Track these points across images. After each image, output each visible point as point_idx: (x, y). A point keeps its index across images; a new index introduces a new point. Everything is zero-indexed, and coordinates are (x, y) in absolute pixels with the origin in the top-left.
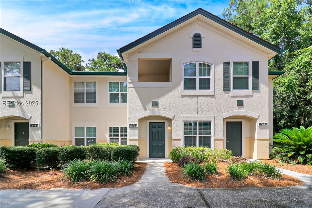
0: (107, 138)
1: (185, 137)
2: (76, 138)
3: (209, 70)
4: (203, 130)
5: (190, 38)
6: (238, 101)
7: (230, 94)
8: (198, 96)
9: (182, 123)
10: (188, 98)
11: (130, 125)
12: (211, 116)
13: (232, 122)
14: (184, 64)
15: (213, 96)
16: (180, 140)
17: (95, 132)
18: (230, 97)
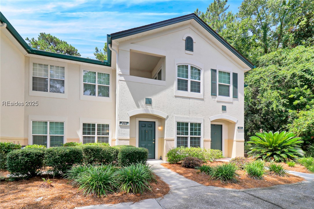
0: (80, 137)
1: (178, 137)
2: (33, 136)
3: (199, 74)
4: (194, 131)
5: (183, 40)
6: (223, 106)
7: (216, 99)
8: (189, 98)
9: (175, 123)
10: (181, 99)
11: (121, 122)
12: (201, 118)
13: (215, 125)
14: (177, 64)
15: (202, 100)
16: (173, 140)
17: (63, 128)
18: (216, 102)
